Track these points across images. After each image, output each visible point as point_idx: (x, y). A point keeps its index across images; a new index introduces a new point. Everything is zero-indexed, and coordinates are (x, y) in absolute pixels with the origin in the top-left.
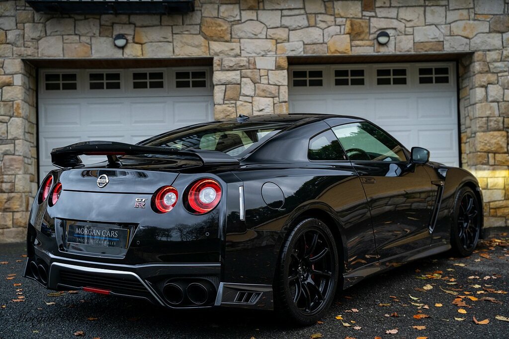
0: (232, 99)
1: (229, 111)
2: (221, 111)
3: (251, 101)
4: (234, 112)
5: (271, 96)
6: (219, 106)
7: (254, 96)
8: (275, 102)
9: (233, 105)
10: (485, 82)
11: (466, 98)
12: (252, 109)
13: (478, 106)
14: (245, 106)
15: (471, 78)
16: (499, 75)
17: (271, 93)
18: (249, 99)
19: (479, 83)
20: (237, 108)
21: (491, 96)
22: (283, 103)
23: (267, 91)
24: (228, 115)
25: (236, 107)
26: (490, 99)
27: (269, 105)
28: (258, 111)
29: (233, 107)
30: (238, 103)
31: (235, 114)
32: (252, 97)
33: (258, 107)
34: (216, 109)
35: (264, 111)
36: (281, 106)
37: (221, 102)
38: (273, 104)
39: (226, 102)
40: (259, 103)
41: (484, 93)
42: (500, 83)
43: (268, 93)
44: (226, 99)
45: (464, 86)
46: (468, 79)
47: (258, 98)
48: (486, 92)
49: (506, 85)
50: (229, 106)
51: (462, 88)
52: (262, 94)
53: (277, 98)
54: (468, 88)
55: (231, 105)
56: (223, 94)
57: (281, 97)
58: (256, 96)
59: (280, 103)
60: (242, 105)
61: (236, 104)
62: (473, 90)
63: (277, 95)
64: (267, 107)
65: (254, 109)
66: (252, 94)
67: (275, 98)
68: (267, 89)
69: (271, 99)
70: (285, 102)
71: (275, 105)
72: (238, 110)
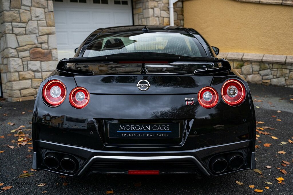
0: (16, 8)
1: (15, 16)
2: (9, 15)
3: (29, 10)
4: (18, 17)
5: (43, 7)
6: (7, 12)
7: (32, 6)
8: (46, 11)
9: (18, 12)
10: (153, 6)
11: (139, 14)
12: (31, 16)
13: (150, 19)
14: (26, 13)
15: (145, 3)
16: (159, 2)
17: (43, 5)
18: (28, 8)
19: (150, 6)
20: (21, 14)
21: (156, 14)
22: (51, 13)
23: (40, 4)
24: (15, 19)
25: (19, 14)
26: (155, 15)
27: (42, 13)
28: (35, 17)
29: (17, 13)
30: (21, 11)
31: (19, 18)
32: (30, 7)
33: (35, 14)
34: (5, 14)
35: (39, 17)
36: (50, 14)
37: (8, 9)
38: (44, 13)
39: (12, 9)
40: (35, 12)
41: (153, 12)
42: (159, 7)
43: (40, 5)
44: (11, 7)
45: (137, 7)
46: (141, 4)
47: (34, 8)
48: (154, 11)
49: (162, 8)
50: (14, 13)
51: (136, 8)
52: (37, 5)
53: (47, 9)
54: (142, 9)
55: (16, 12)
56: (9, 4)
57: (49, 8)
58: (33, 7)
59: (49, 12)
60: (23, 12)
61: (19, 11)
62: (147, 10)
63: (46, 6)
64: (41, 15)
65: (32, 15)
66: (30, 4)
67: (45, 9)
68: (40, 2)
69: (43, 9)
70: (52, 12)
71: (46, 13)
72: (21, 16)
